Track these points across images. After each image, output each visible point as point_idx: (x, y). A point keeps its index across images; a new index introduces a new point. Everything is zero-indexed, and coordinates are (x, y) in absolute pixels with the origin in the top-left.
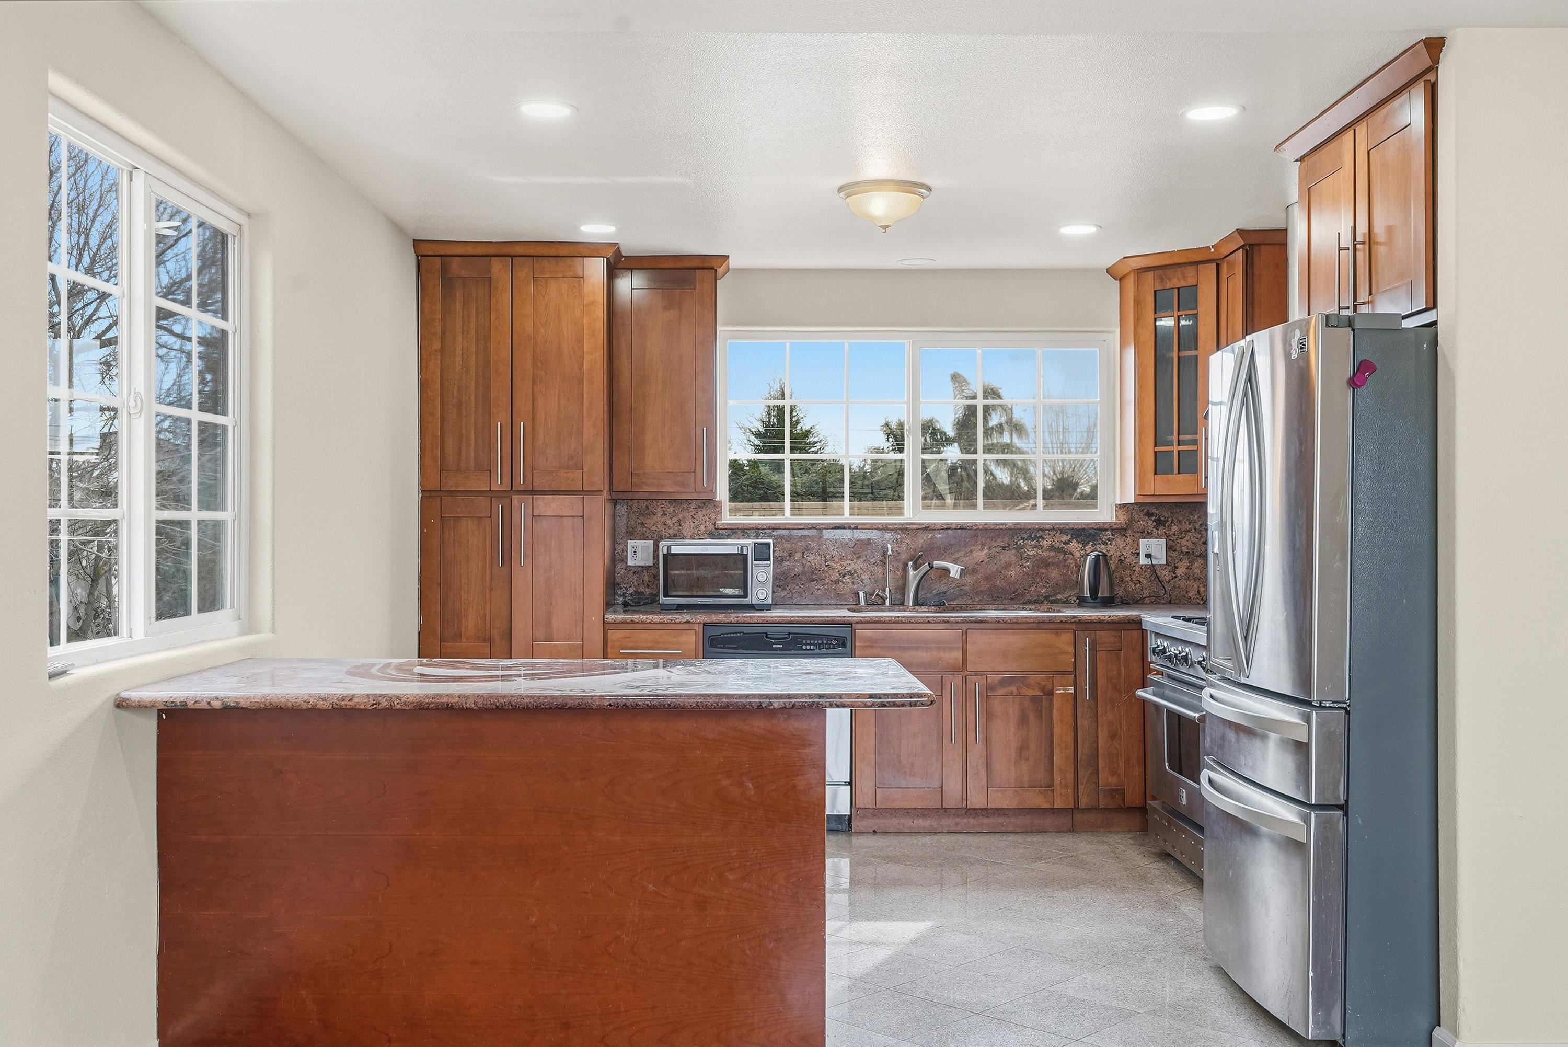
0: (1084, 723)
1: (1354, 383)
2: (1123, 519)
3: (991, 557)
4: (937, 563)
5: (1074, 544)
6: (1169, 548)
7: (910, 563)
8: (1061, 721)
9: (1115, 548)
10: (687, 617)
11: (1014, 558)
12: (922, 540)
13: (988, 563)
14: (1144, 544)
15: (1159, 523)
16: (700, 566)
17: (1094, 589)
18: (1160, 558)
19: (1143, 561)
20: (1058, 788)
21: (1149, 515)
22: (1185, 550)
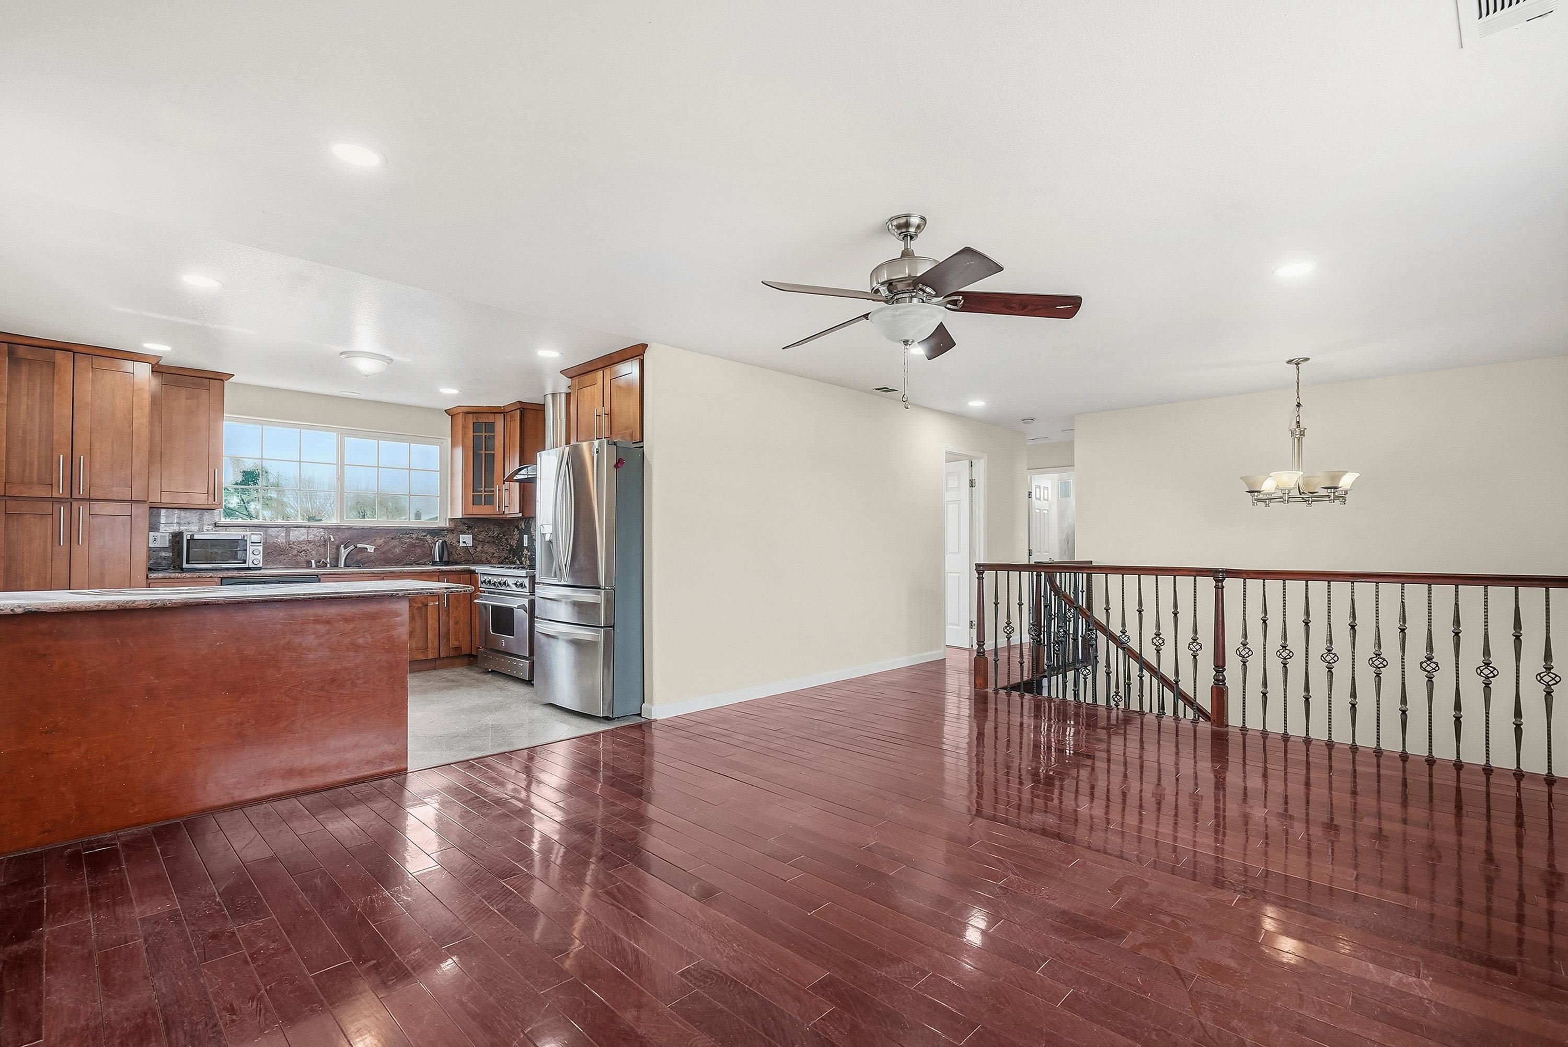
0: (443, 618)
1: (616, 466)
2: (452, 525)
3: (386, 543)
4: (359, 546)
5: (428, 537)
6: (473, 539)
7: (342, 546)
8: (432, 618)
9: (449, 538)
10: (211, 574)
11: (398, 543)
12: (347, 534)
13: (384, 546)
14: (462, 537)
15: (469, 527)
16: (213, 546)
17: (441, 557)
18: (470, 543)
19: (461, 544)
20: (430, 649)
21: (464, 524)
22: (481, 540)
